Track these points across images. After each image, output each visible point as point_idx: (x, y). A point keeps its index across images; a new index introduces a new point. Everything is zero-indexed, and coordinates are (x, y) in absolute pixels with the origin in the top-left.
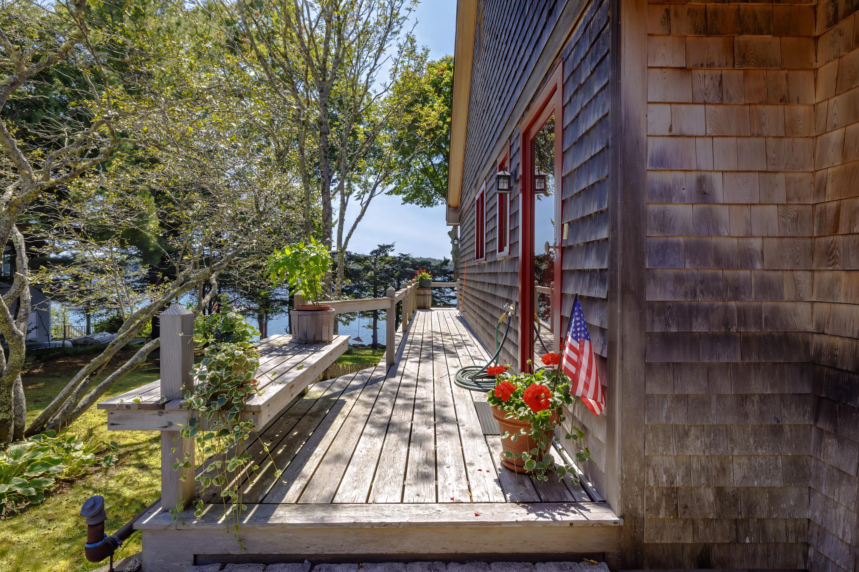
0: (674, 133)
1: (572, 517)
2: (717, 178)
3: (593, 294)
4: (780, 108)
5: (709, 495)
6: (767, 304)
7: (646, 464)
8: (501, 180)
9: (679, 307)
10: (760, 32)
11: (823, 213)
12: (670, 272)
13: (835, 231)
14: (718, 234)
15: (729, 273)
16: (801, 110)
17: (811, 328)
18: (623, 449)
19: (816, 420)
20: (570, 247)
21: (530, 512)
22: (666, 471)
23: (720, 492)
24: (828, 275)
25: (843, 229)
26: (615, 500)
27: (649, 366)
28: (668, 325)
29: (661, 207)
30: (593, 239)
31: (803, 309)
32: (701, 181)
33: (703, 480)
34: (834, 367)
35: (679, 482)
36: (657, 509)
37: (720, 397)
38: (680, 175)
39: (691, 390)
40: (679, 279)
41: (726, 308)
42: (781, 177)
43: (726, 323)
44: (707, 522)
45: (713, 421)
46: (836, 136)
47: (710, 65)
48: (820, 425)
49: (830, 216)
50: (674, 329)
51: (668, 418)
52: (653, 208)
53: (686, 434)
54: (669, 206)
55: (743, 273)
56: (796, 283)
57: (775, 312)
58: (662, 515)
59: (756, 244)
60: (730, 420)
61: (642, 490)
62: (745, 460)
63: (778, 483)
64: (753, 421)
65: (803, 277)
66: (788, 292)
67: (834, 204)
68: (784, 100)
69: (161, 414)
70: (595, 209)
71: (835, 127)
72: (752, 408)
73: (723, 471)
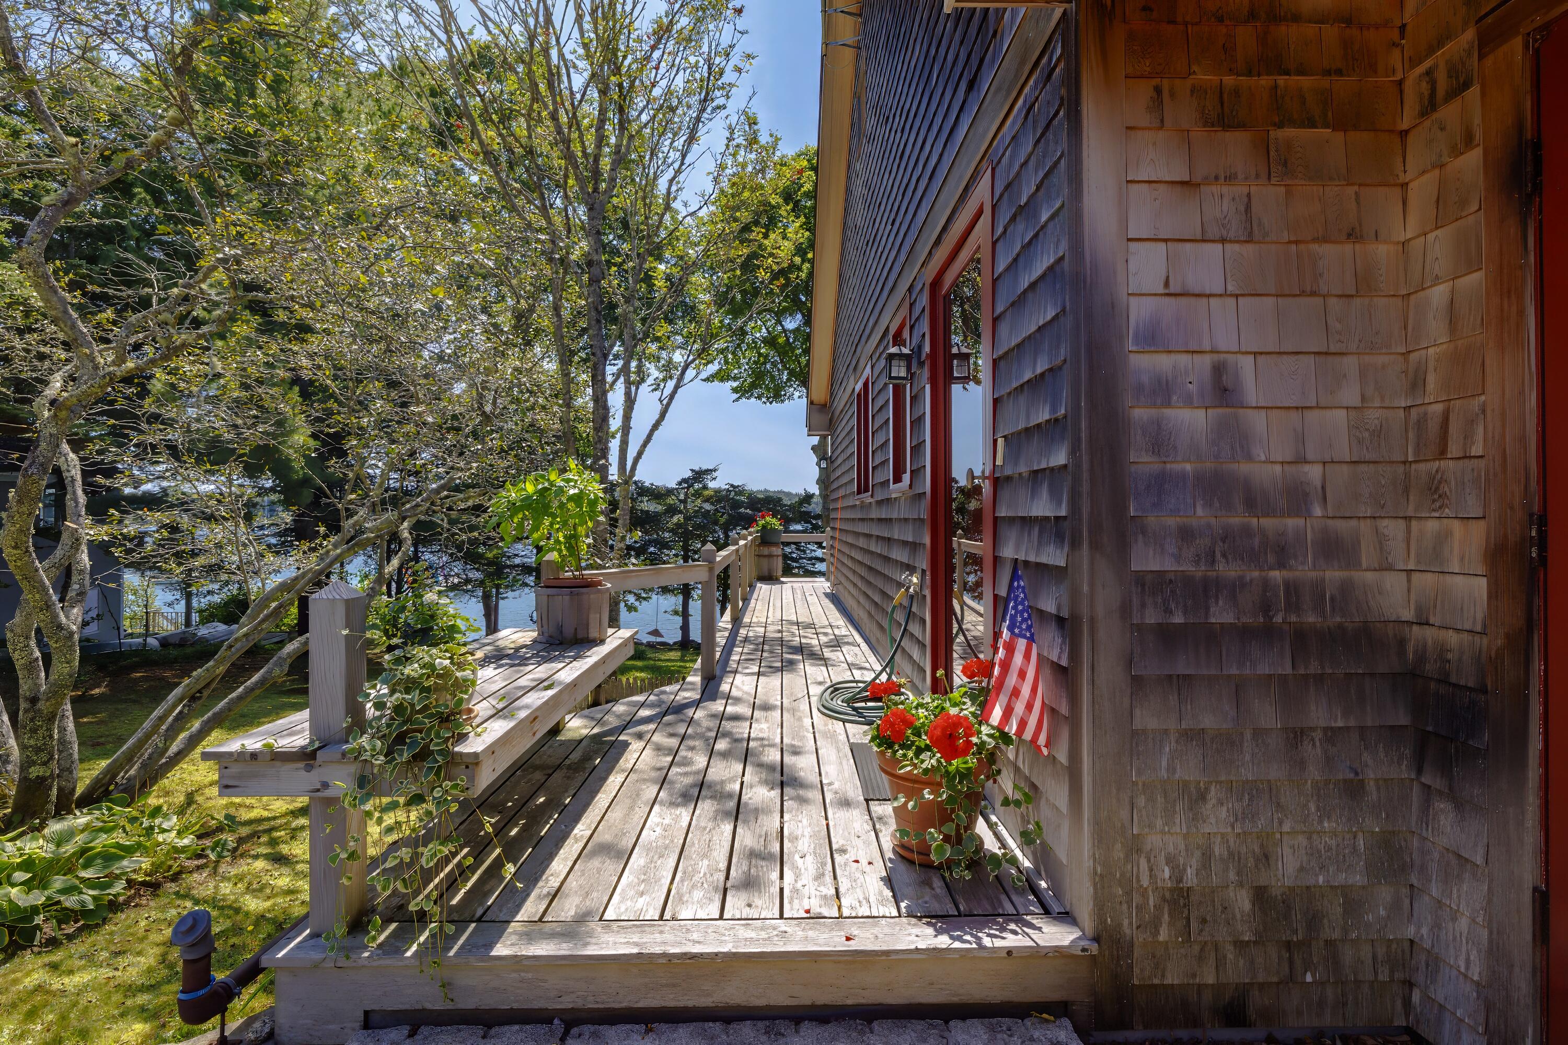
0: (1172, 290)
1: (1011, 941)
2: (1247, 363)
3: (1044, 559)
4: (1348, 248)
5: (1243, 901)
6: (1333, 575)
7: (1135, 847)
8: (894, 362)
9: (1187, 580)
10: (1311, 123)
11: (1422, 423)
12: (1172, 522)
13: (1442, 453)
14: (1249, 458)
15: (1268, 523)
16: (1382, 251)
17: (1408, 615)
18: (1096, 822)
19: (1420, 771)
20: (1009, 479)
21: (939, 932)
22: (1169, 860)
23: (1260, 895)
24: (1432, 526)
25: (1454, 449)
26: (1085, 911)
27: (1137, 682)
28: (1168, 611)
29: (1153, 412)
30: (1043, 465)
31: (1394, 583)
32: (1218, 370)
33: (1232, 876)
34: (1444, 680)
35: (1191, 878)
36: (1155, 925)
37: (1259, 733)
38: (1183, 360)
39: (1208, 721)
40: (1186, 534)
41: (1266, 584)
42: (1351, 364)
43: (1266, 608)
44: (1240, 945)
45: (1247, 773)
46: (1438, 294)
47: (1230, 178)
48: (1426, 779)
49: (1433, 427)
50: (1178, 619)
51: (1171, 769)
52: (1140, 414)
53: (1202, 796)
54: (1167, 412)
55: (1292, 523)
56: (1381, 540)
57: (1346, 588)
58: (1163, 936)
59: (1314, 473)
60: (1276, 772)
61: (1129, 893)
62: (1302, 840)
63: (1358, 879)
64: (1314, 773)
65: (1393, 529)
66: (1367, 555)
67: (1439, 408)
68: (1353, 235)
69: (309, 768)
70: (1047, 416)
71: (1437, 281)
72: (1312, 751)
73: (1265, 858)
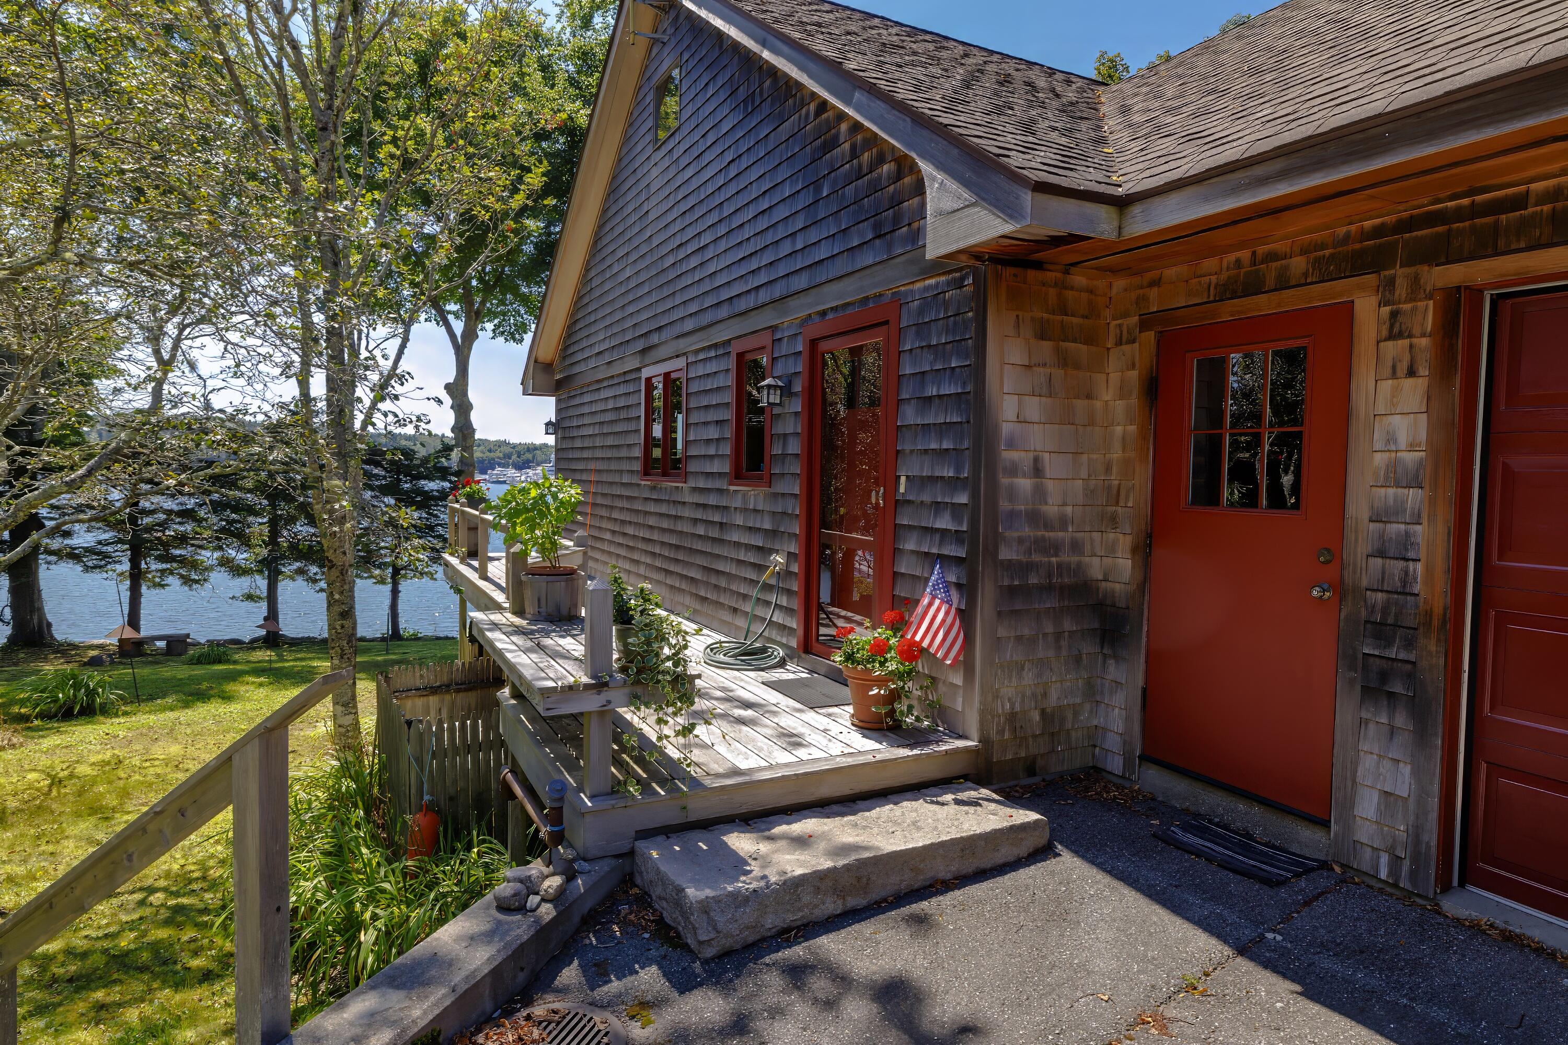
0: (1021, 419)
1: (944, 748)
2: (1046, 456)
3: (946, 552)
4: (1086, 402)
5: (1036, 716)
6: (1074, 559)
7: (996, 696)
9: (1020, 562)
10: (1075, 341)
11: (1110, 487)
12: (1016, 534)
13: (1117, 504)
14: (1046, 504)
15: (1051, 534)
16: (1098, 404)
17: (1100, 577)
18: (982, 686)
19: (1102, 648)
21: (912, 749)
22: (1009, 700)
23: (1043, 712)
24: (1112, 536)
25: (1122, 503)
26: (974, 731)
27: (999, 614)
28: (1012, 579)
29: (1010, 480)
30: (947, 500)
31: (1096, 561)
32: (1036, 460)
33: (1033, 704)
34: (1114, 606)
35: (1018, 708)
36: (1003, 731)
37: (1045, 635)
38: (1023, 454)
39: (1026, 632)
40: (1021, 541)
41: (1049, 562)
42: (1085, 457)
43: (1050, 576)
44: (1035, 737)
45: (1040, 655)
46: (1119, 429)
47: (1045, 365)
48: (1105, 651)
49: (1115, 492)
50: (1016, 583)
51: (1012, 656)
52: (1004, 481)
53: (1023, 669)
54: (1016, 480)
55: (1061, 534)
56: (1092, 541)
57: (1079, 564)
58: (1007, 736)
59: (1069, 509)
60: (1051, 653)
61: (993, 717)
62: (1059, 685)
63: (1078, 700)
64: (1064, 652)
65: (1096, 536)
66: (1087, 548)
67: (1116, 482)
68: (1089, 397)
69: (599, 693)
70: (951, 474)
71: (1118, 424)
72: (1064, 643)
73: (1045, 695)
